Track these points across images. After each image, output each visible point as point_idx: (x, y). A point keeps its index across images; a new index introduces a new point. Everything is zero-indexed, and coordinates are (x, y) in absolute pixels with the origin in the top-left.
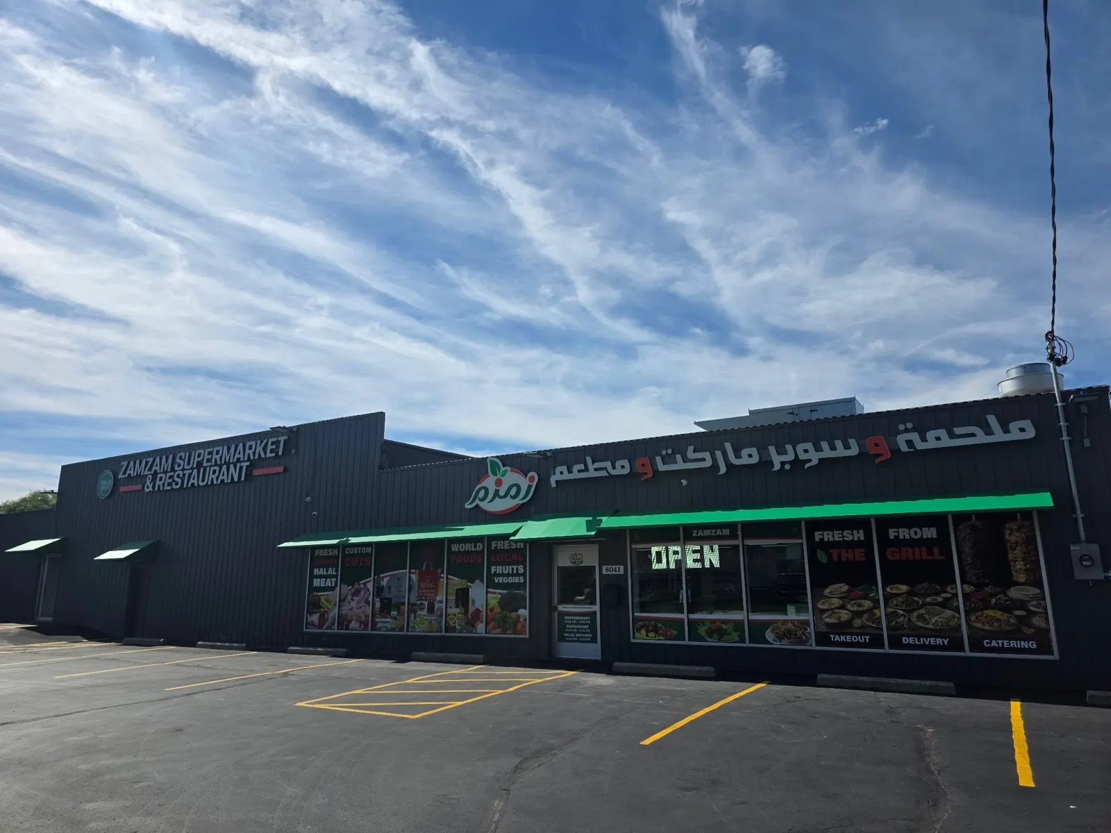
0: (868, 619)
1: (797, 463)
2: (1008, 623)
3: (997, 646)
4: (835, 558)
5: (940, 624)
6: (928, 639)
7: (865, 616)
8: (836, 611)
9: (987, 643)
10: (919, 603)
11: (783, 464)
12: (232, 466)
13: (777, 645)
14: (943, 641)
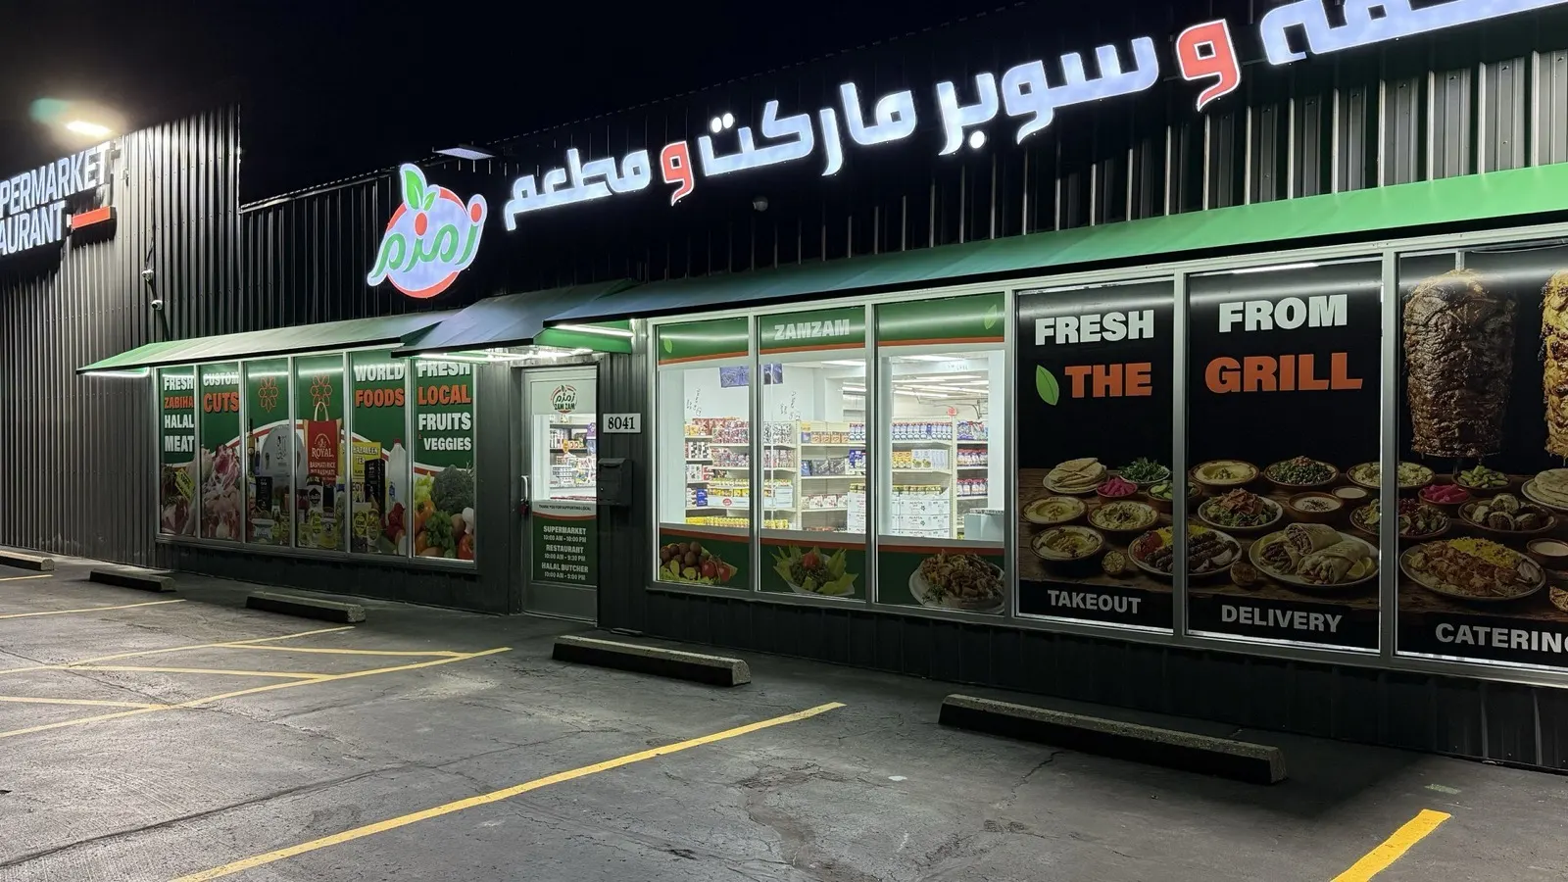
0: (1141, 555)
1: (1002, 127)
2: (1513, 580)
3: (1471, 641)
4: (1078, 391)
5: (1323, 574)
6: (1289, 613)
7: (1136, 544)
8: (1068, 529)
9: (1446, 633)
10: (1275, 514)
11: (968, 132)
12: (44, 209)
13: (930, 607)
14: (1326, 623)
